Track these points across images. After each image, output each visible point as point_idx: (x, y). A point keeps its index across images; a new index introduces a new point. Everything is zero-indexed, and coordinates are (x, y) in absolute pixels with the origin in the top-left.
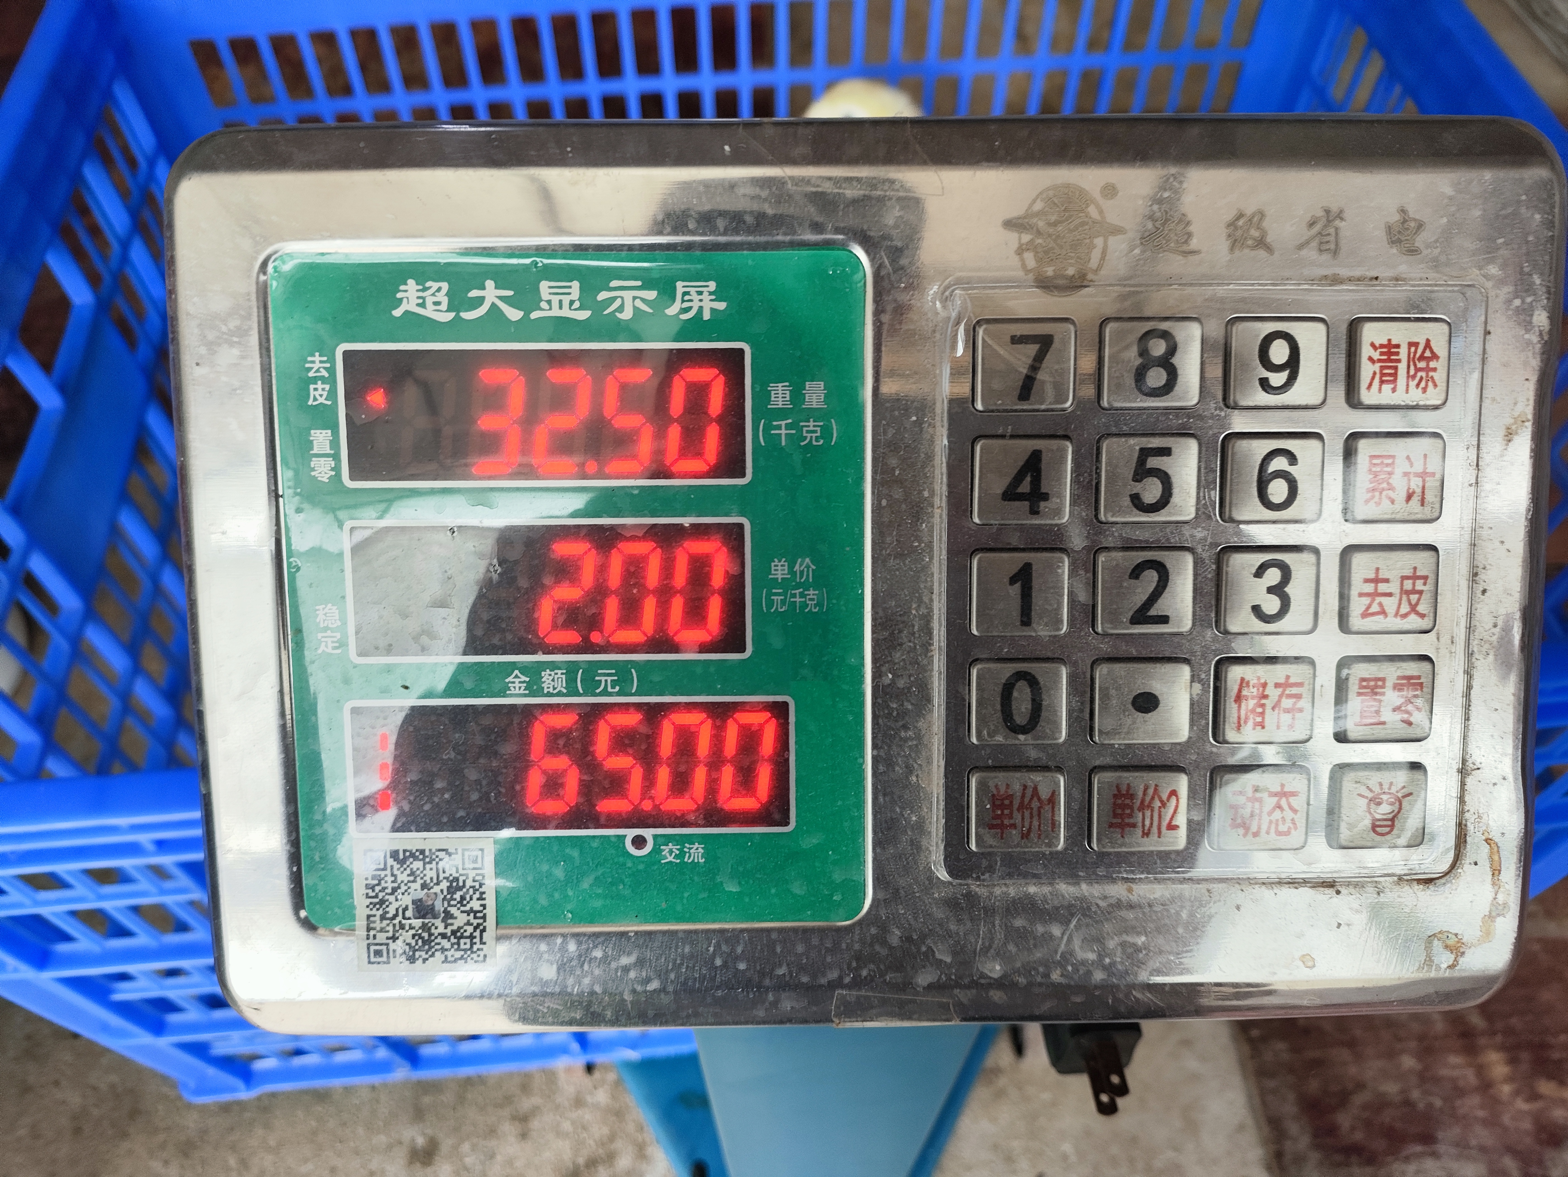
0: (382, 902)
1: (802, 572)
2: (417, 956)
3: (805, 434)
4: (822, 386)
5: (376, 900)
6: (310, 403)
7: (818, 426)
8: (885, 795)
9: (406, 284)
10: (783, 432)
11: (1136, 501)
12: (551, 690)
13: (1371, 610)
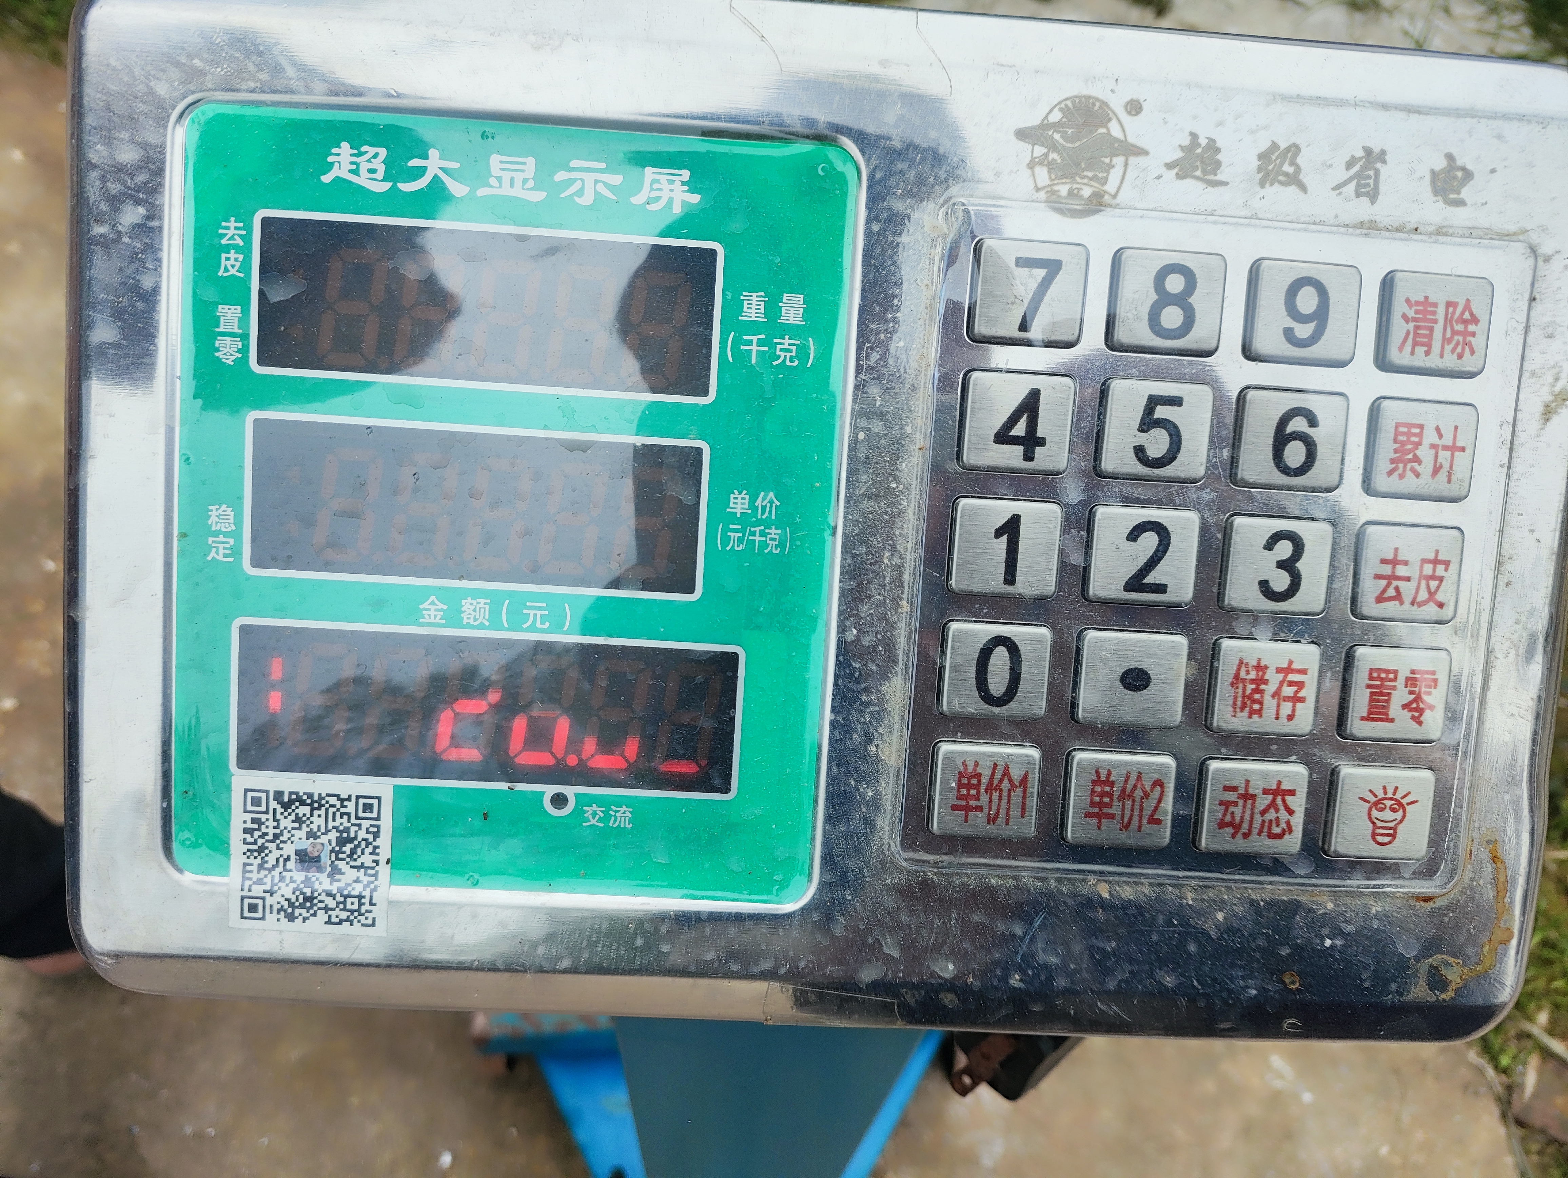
0: (262, 849)
1: (764, 508)
2: (296, 914)
3: (778, 353)
4: (802, 299)
5: (256, 847)
6: (220, 274)
7: (794, 345)
8: (839, 765)
9: (339, 147)
10: (755, 348)
11: (1140, 454)
12: (471, 621)
13: (1386, 595)
